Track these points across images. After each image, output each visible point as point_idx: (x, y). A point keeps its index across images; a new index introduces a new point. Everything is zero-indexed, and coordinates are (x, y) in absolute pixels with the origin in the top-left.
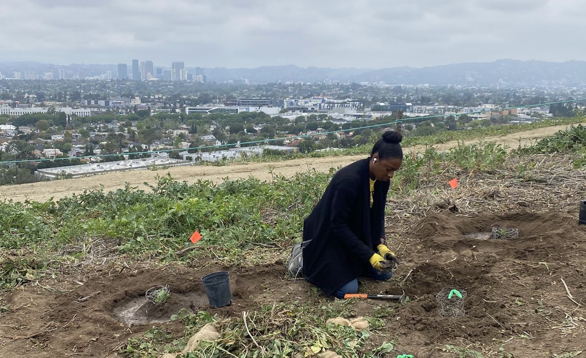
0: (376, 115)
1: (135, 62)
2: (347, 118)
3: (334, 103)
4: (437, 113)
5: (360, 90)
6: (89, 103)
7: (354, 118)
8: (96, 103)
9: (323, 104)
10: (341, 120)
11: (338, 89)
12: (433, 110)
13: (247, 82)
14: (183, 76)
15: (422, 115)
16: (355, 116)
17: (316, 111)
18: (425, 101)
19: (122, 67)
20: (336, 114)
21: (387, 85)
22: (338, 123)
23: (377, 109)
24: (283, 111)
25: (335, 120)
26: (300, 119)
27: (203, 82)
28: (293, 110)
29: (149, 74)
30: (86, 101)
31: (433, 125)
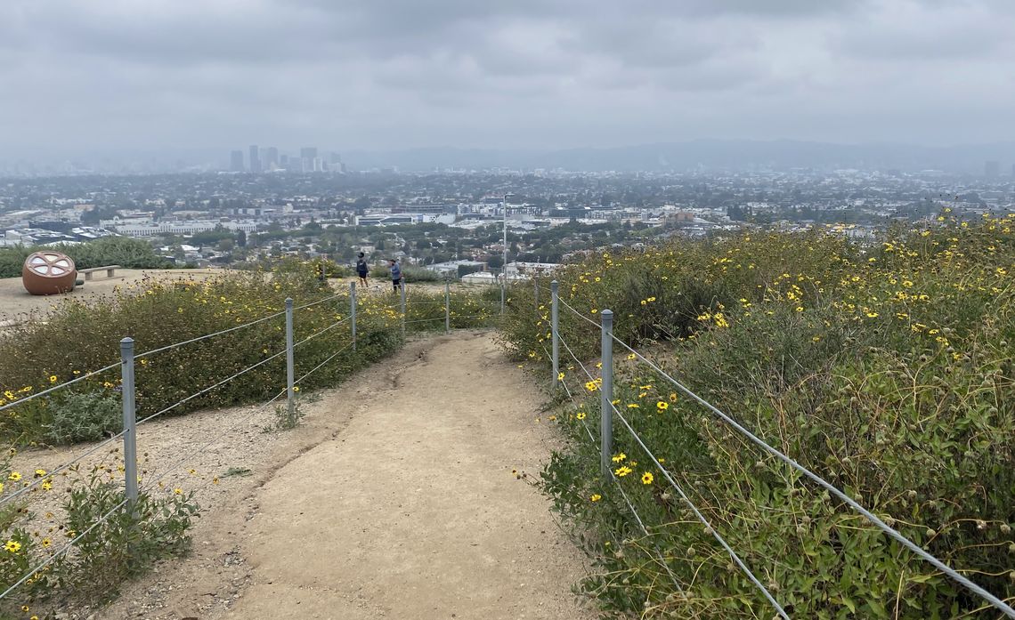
0: (555, 222)
1: (254, 150)
2: (526, 226)
3: (510, 209)
4: (615, 218)
5: (537, 183)
6: (236, 212)
7: (532, 227)
8: (245, 212)
9: (499, 209)
10: (520, 229)
11: (510, 182)
12: (611, 215)
13: (396, 170)
14: (318, 167)
15: (600, 221)
16: (533, 223)
17: (493, 218)
18: (605, 202)
19: (237, 156)
20: (514, 221)
21: (566, 173)
22: (518, 233)
23: (556, 214)
24: (458, 219)
25: (514, 229)
26: (480, 229)
27: (341, 173)
28: (470, 217)
29: (273, 164)
30: (232, 210)
31: (608, 234)
